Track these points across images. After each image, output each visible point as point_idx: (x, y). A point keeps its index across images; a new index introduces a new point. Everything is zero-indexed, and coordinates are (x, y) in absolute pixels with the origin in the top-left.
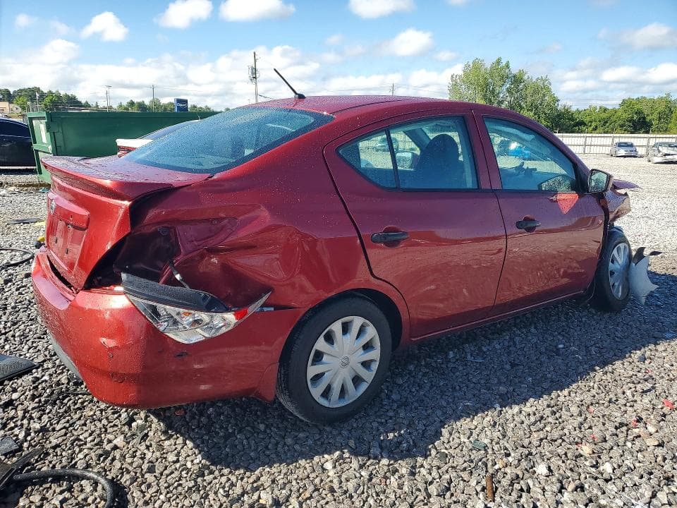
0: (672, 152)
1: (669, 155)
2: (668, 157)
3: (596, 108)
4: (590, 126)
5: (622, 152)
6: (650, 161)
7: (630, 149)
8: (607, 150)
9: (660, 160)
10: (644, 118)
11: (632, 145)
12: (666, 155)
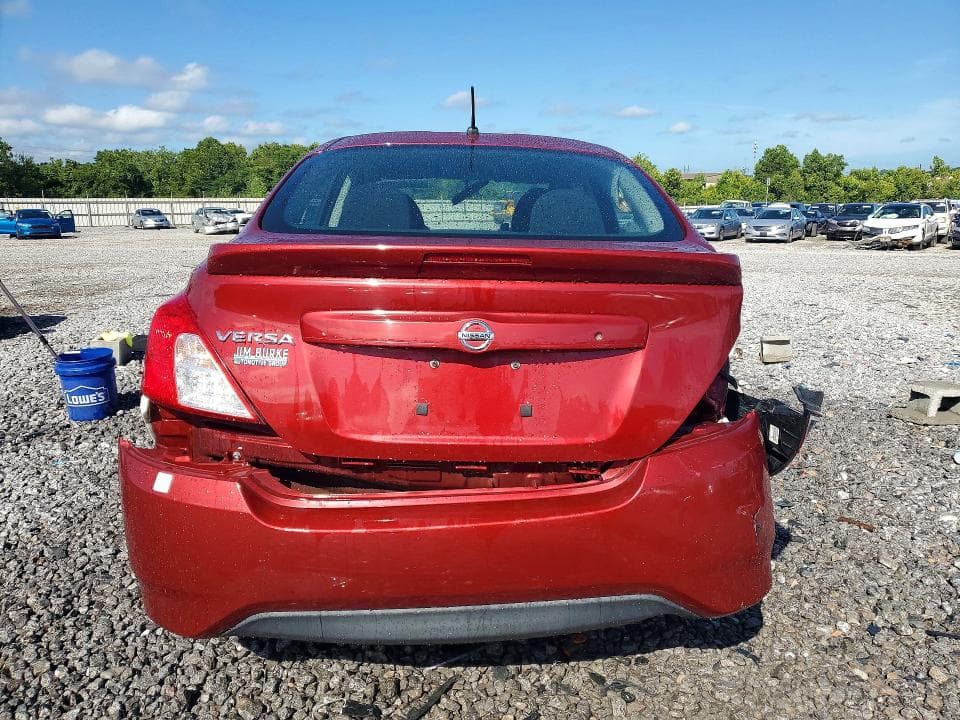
0: (223, 220)
1: (220, 223)
2: (220, 226)
3: (60, 162)
4: (70, 187)
5: (150, 222)
6: (197, 232)
7: (157, 217)
8: (123, 221)
9: (211, 229)
10: (141, 177)
11: (159, 213)
12: (217, 223)
